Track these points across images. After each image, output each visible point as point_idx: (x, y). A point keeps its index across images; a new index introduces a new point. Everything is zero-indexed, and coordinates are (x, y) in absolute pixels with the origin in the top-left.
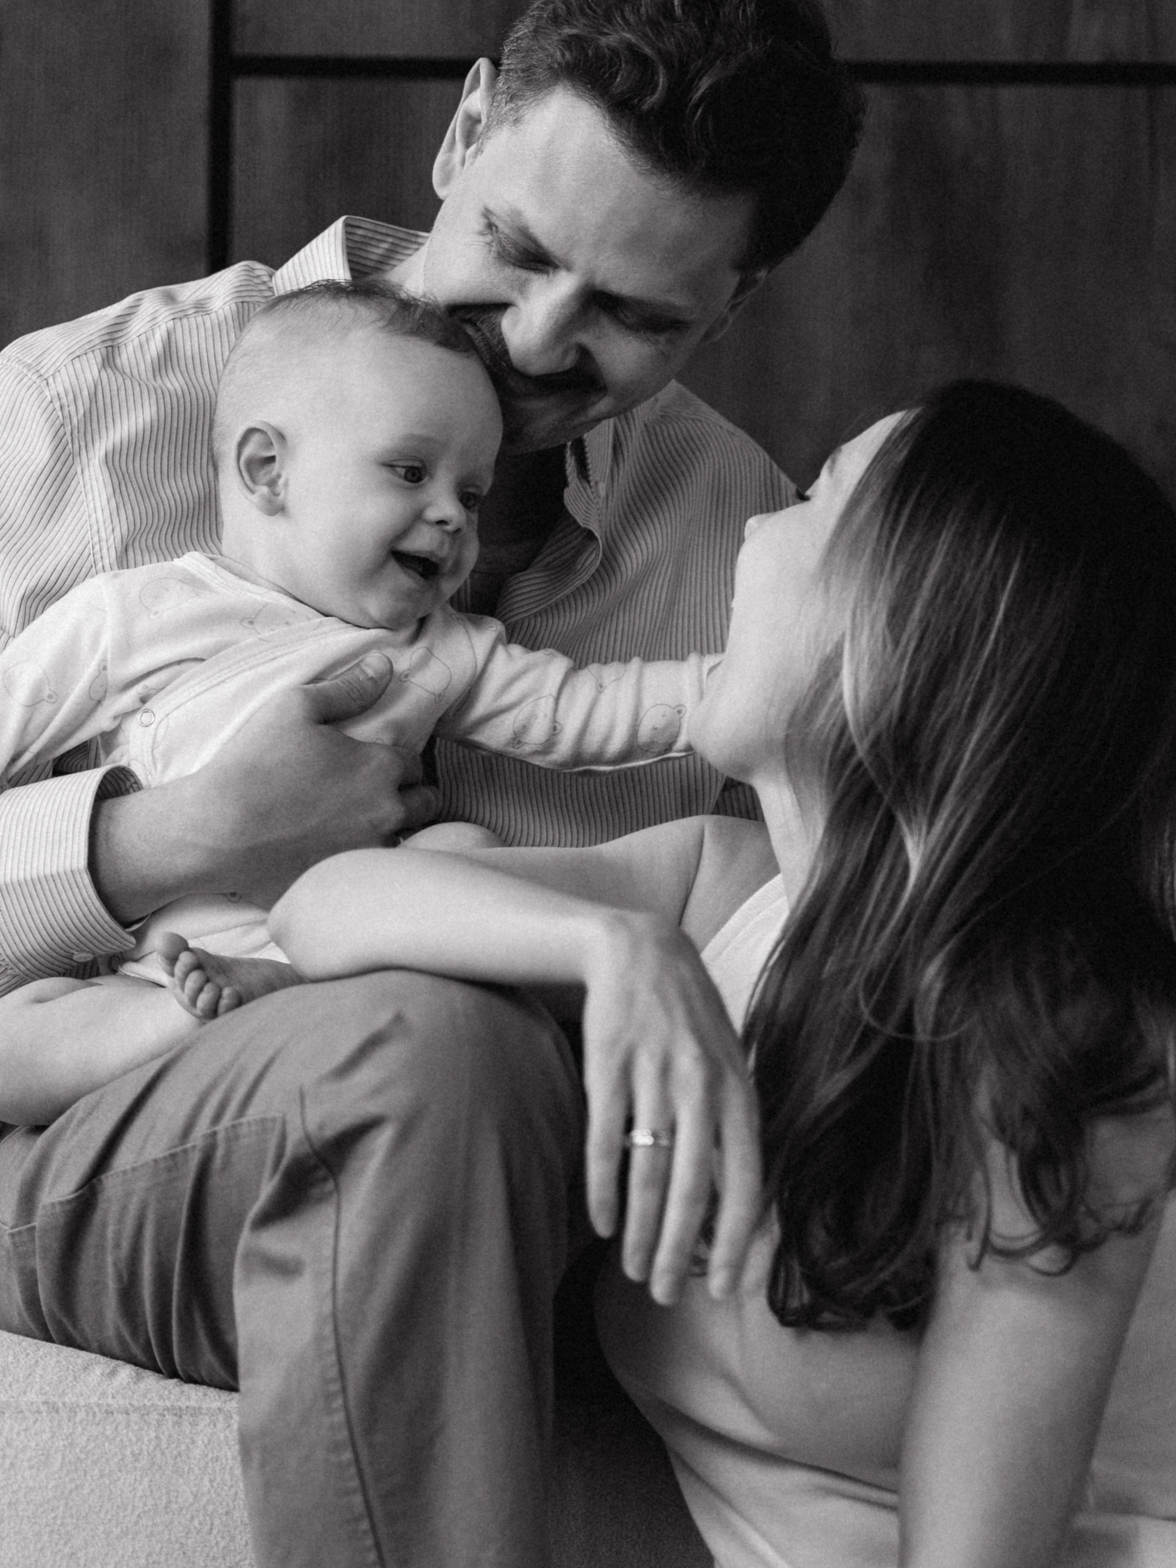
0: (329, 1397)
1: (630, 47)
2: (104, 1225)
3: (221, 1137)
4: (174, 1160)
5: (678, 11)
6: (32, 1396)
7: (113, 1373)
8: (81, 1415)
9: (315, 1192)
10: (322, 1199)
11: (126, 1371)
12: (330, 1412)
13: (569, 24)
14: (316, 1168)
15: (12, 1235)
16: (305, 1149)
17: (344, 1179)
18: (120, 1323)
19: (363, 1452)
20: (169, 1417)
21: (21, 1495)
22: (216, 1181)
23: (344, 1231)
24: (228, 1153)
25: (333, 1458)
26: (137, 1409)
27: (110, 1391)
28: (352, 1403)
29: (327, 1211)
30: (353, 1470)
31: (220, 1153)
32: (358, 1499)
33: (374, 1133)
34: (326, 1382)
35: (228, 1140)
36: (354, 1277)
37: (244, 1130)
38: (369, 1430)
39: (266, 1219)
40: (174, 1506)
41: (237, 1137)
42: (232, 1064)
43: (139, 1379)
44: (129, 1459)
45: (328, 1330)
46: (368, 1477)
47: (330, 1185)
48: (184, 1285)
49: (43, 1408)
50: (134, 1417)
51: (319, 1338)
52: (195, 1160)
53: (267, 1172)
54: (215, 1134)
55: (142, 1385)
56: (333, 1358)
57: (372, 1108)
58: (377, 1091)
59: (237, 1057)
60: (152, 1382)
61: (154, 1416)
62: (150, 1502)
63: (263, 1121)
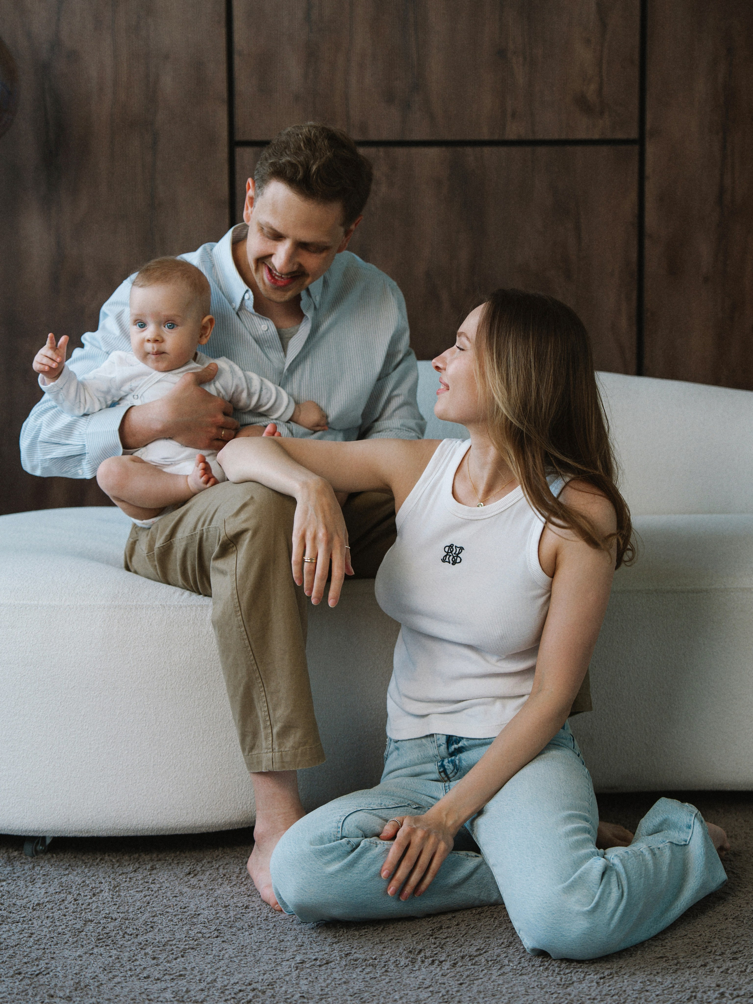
0: (236, 612)
1: (289, 162)
2: (176, 553)
3: (204, 531)
4: (192, 536)
5: (303, 148)
6: (157, 603)
7: (183, 594)
8: (172, 608)
9: (231, 550)
10: (232, 552)
11: (187, 593)
12: (237, 616)
13: (271, 159)
14: (229, 544)
15: (147, 556)
16: (226, 538)
17: (238, 546)
18: (183, 582)
19: (247, 629)
20: (199, 608)
21: (154, 633)
22: (205, 544)
23: (238, 562)
24: (207, 535)
25: (239, 630)
26: (189, 606)
27: (181, 601)
28: (243, 614)
29: (234, 556)
30: (245, 633)
31: (205, 535)
32: (247, 642)
33: (246, 533)
34: (235, 607)
35: (207, 532)
36: (242, 577)
37: (211, 529)
38: (249, 621)
39: (217, 558)
40: (201, 636)
41: (209, 531)
42: (206, 509)
43: (191, 595)
44: (187, 621)
45: (235, 592)
46: (249, 635)
47: (234, 548)
48: (199, 572)
49: (160, 606)
50: (188, 608)
51: (232, 594)
52: (198, 537)
53: (217, 544)
54: (203, 530)
55: (192, 598)
56: (237, 600)
57: (244, 526)
58: (246, 521)
59: (208, 506)
60: (195, 596)
61: (194, 608)
62: (193, 635)
63: (215, 527)
